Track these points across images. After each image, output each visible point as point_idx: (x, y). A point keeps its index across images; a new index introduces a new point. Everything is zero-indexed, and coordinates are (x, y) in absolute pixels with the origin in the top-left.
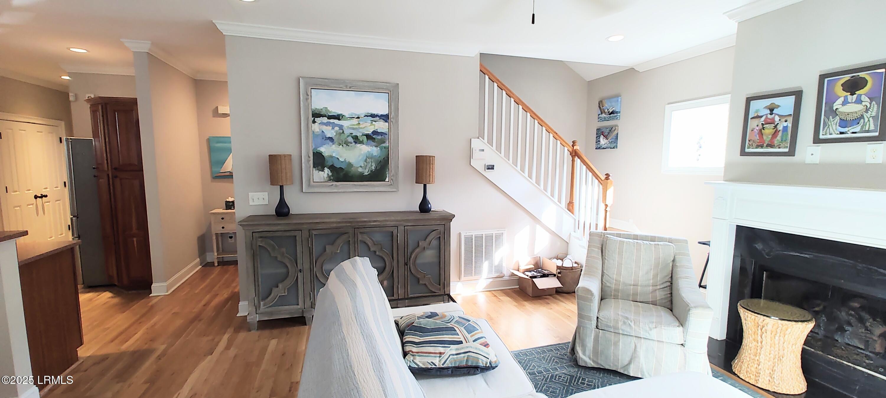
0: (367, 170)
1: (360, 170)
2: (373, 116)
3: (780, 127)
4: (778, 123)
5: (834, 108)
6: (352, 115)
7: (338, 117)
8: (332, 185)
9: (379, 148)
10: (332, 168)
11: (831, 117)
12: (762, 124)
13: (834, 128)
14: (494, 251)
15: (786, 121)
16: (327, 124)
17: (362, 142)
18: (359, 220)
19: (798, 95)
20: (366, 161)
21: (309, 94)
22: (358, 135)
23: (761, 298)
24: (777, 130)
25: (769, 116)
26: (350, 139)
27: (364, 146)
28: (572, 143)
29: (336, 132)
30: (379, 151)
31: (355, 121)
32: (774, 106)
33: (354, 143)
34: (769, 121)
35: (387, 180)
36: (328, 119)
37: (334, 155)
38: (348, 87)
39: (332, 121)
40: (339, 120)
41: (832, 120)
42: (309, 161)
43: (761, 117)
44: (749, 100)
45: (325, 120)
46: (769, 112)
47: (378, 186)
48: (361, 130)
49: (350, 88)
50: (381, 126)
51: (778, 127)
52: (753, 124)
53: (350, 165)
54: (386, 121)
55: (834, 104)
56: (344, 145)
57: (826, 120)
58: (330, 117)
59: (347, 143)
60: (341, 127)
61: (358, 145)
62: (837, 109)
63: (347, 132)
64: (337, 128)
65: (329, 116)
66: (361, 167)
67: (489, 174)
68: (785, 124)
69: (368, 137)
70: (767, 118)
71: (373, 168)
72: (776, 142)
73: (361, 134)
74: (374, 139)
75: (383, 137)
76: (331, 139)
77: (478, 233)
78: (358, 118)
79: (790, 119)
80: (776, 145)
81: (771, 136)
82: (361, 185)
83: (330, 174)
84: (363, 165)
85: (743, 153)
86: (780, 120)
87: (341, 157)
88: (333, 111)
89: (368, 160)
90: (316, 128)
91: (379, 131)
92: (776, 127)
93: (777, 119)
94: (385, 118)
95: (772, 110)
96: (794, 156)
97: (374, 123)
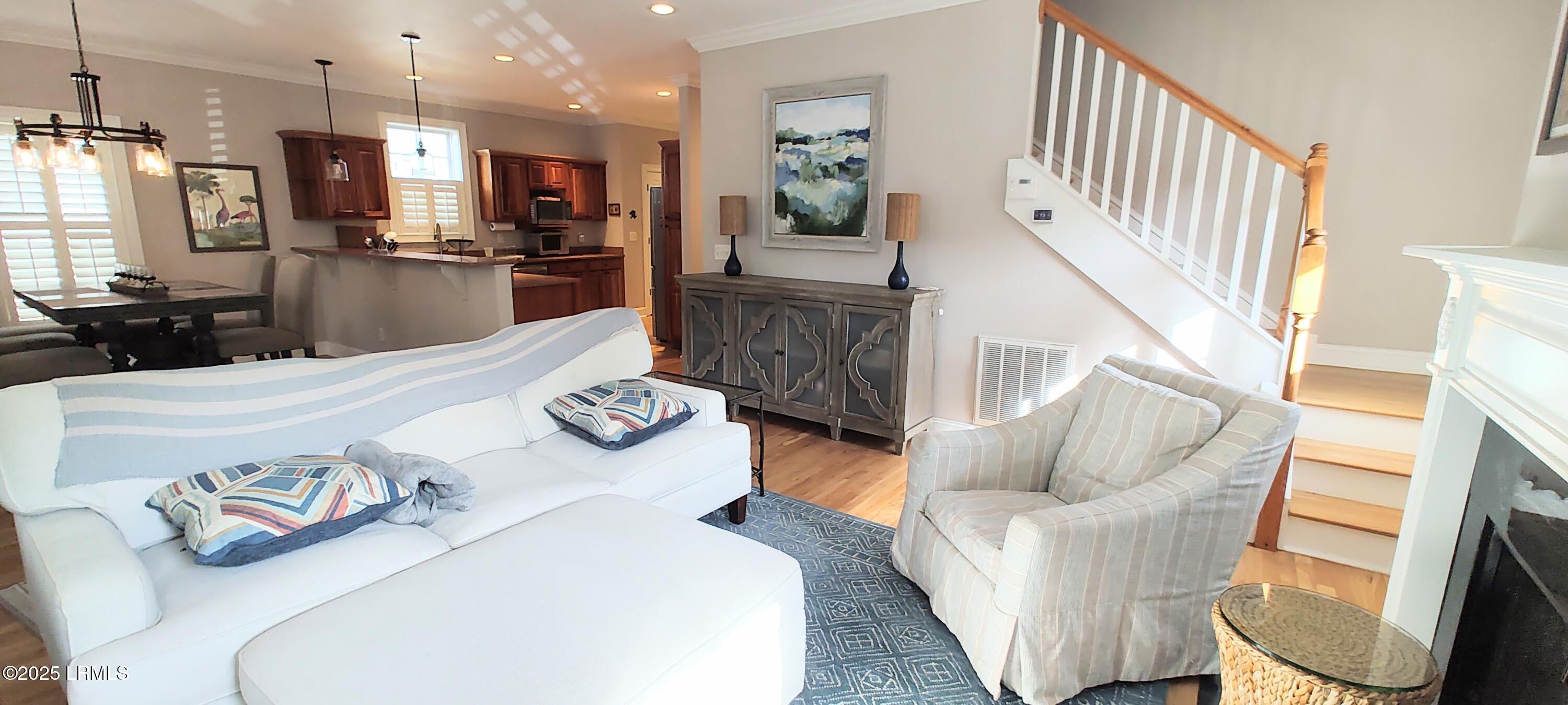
0: (838, 218)
1: (829, 217)
2: (849, 133)
6: (821, 136)
7: (805, 140)
8: (794, 239)
9: (854, 184)
10: (796, 214)
14: (1043, 383)
16: (792, 152)
17: (832, 176)
20: (836, 204)
21: (773, 111)
22: (828, 165)
26: (819, 172)
27: (835, 181)
28: (1311, 152)
29: (802, 162)
30: (855, 188)
31: (825, 144)
33: (823, 178)
35: (864, 234)
36: (793, 144)
37: (798, 196)
38: (817, 94)
39: (798, 146)
40: (806, 144)
42: (770, 204)
45: (789, 146)
47: (850, 243)
48: (832, 157)
49: (819, 94)
50: (859, 148)
53: (817, 210)
54: (866, 141)
56: (811, 181)
58: (796, 142)
59: (814, 178)
60: (808, 154)
61: (828, 180)
63: (815, 161)
64: (803, 157)
65: (794, 139)
66: (830, 212)
67: (1041, 229)
69: (841, 166)
71: (846, 215)
73: (832, 164)
74: (848, 169)
75: (860, 165)
76: (795, 173)
78: (829, 138)
82: (828, 241)
83: (794, 223)
84: (832, 211)
87: (806, 198)
88: (800, 132)
89: (839, 202)
90: (780, 158)
91: (855, 157)
94: (864, 135)
97: (849, 144)
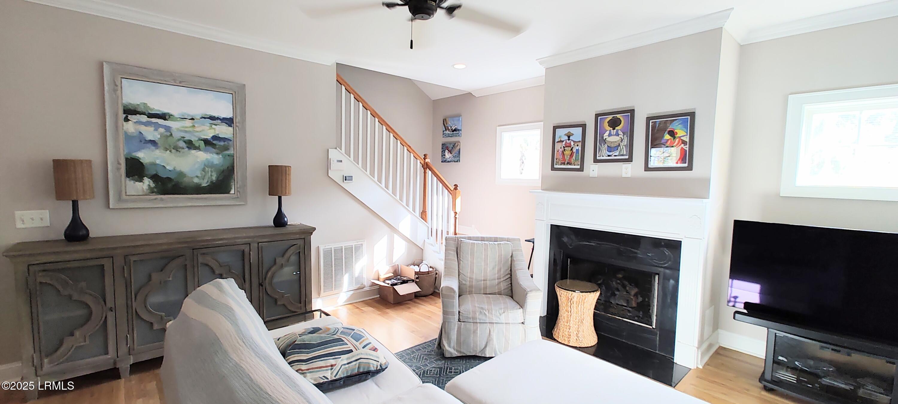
0: (206, 181)
1: (196, 180)
2: (212, 118)
3: (574, 150)
4: (573, 147)
5: (604, 139)
6: (183, 116)
7: (163, 116)
8: (156, 199)
9: (221, 156)
10: (155, 178)
11: (602, 144)
12: (564, 147)
13: (605, 152)
14: (354, 263)
15: (578, 146)
16: (146, 124)
17: (198, 148)
18: (200, 239)
19: (583, 126)
20: (204, 170)
21: (118, 83)
22: (192, 140)
23: (567, 279)
24: (572, 152)
25: (568, 141)
26: (182, 144)
27: (201, 152)
28: (424, 157)
29: (161, 135)
30: (222, 159)
31: (188, 123)
32: (571, 134)
33: (187, 149)
34: (568, 145)
35: (232, 192)
36: (148, 117)
37: (158, 162)
38: (178, 82)
39: (154, 120)
40: (165, 119)
41: (603, 146)
42: (118, 169)
43: (563, 141)
44: (555, 128)
45: (144, 118)
46: (567, 138)
47: (221, 199)
48: (197, 134)
49: (180, 82)
50: (224, 131)
51: (573, 149)
52: (558, 146)
53: (181, 174)
54: (230, 126)
55: (604, 135)
56: (173, 151)
57: (600, 146)
58: (151, 116)
59: (177, 149)
60: (168, 129)
61: (193, 152)
62: (606, 139)
63: (177, 135)
64: (162, 130)
65: (149, 113)
66: (197, 177)
67: (346, 185)
68: (577, 148)
69: (207, 142)
70: (566, 142)
71: (214, 178)
72: (572, 161)
73: (197, 139)
74: (215, 145)
75: (226, 143)
76: (153, 143)
77: (338, 245)
78: (192, 119)
79: (580, 144)
80: (572, 163)
81: (569, 156)
82: (197, 199)
83: (152, 185)
84: (199, 175)
85: (553, 169)
86: (574, 145)
87: (168, 164)
88: (156, 108)
89: (207, 169)
90: (130, 127)
91: (220, 136)
92: (572, 149)
93: (572, 143)
94: (229, 122)
95: (569, 137)
96: (583, 171)
97: (214, 126)
